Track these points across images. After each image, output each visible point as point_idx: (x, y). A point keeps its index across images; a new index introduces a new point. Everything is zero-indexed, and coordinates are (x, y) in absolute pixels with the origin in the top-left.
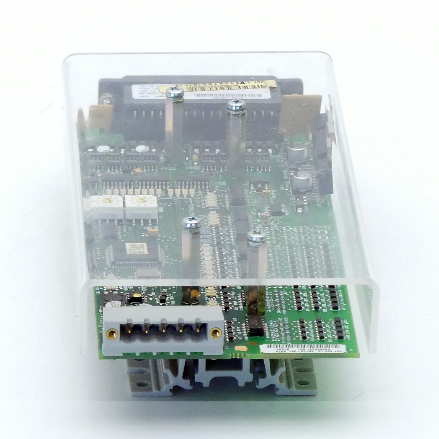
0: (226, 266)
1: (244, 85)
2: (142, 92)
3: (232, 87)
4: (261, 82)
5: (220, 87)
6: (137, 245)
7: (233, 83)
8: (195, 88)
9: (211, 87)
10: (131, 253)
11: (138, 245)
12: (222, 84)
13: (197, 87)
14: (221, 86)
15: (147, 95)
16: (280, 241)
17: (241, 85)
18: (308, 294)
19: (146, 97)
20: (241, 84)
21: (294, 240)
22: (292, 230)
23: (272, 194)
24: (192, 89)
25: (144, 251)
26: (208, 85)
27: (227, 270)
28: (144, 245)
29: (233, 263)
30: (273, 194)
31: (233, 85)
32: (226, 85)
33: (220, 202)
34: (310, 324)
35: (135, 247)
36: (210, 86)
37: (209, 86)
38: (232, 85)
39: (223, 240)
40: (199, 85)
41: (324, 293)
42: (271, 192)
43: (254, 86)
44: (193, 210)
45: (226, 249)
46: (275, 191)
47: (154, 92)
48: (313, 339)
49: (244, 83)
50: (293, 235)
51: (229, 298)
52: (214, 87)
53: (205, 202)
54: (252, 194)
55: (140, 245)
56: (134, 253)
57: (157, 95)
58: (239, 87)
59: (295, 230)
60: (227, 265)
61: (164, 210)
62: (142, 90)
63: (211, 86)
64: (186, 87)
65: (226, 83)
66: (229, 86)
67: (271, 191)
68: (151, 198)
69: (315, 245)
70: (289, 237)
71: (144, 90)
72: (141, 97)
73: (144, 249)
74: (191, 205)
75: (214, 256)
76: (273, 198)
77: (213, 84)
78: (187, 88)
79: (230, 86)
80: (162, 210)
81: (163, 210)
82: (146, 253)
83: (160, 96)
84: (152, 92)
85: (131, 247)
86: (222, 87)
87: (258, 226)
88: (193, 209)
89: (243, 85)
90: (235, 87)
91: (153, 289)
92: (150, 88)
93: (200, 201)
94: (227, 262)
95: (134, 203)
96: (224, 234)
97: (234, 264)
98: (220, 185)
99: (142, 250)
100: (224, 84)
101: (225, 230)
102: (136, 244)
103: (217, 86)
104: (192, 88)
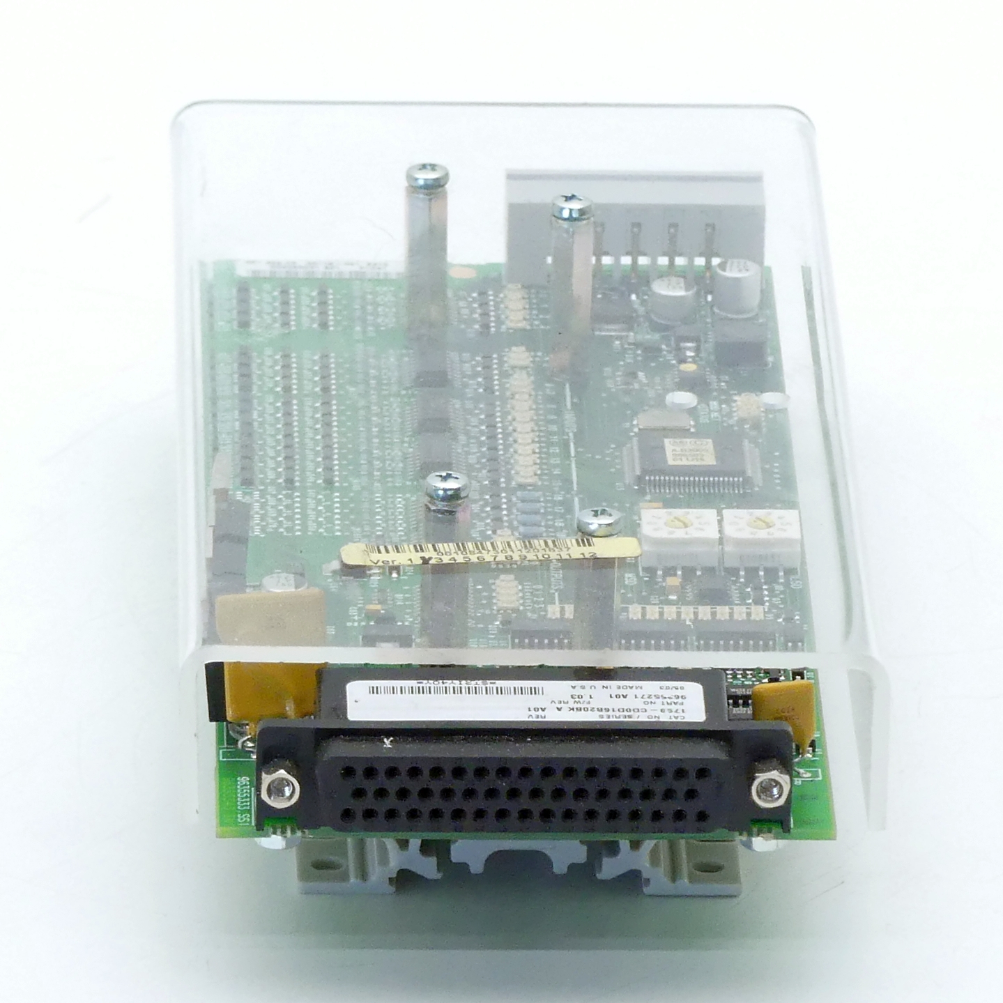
0: (483, 441)
1: (423, 554)
2: (680, 700)
3: (453, 551)
4: (378, 561)
5: (483, 548)
6: (690, 458)
7: (450, 560)
8: (547, 549)
9: (508, 549)
10: (705, 443)
11: (687, 459)
12: (478, 558)
13: (544, 549)
14: (480, 552)
15: (667, 693)
16: (352, 500)
17: (430, 556)
18: (300, 388)
19: (668, 688)
20: (430, 558)
21: (319, 502)
22: (320, 525)
23: (359, 616)
24: (555, 546)
25: (673, 445)
26: (513, 555)
27: (482, 433)
28: (674, 460)
29: (465, 449)
30: (354, 616)
31: (451, 554)
32: (469, 555)
33: (485, 598)
34: (305, 322)
35: (694, 455)
36: (510, 553)
37: (512, 551)
38: (454, 555)
39: (486, 504)
40: (536, 556)
41: (266, 389)
42: (359, 621)
43: (398, 552)
44: (553, 576)
45: (479, 482)
46: (349, 624)
47: (649, 700)
48: (305, 290)
49: (423, 558)
50: (319, 513)
51: (480, 380)
52: (500, 551)
53: (522, 598)
54: (406, 616)
55: (681, 460)
56: (695, 442)
57: (639, 693)
58: (435, 550)
59: (312, 527)
60: (481, 444)
61: (624, 578)
62: (678, 707)
63: (507, 552)
64: (570, 552)
65: (470, 560)
66: (462, 553)
67: (359, 623)
68: (656, 530)
69: (272, 490)
70: (329, 509)
71: (673, 707)
72: (682, 688)
73: (674, 450)
74: (556, 590)
75: (509, 467)
76: (356, 606)
77: (501, 557)
78: (569, 549)
79: (459, 552)
80: (629, 578)
81: (626, 579)
82: (667, 441)
83: (631, 688)
84: (653, 699)
85: (703, 455)
86: (478, 549)
87: (401, 536)
88: (553, 579)
89: (427, 555)
90: (448, 550)
91: (652, 403)
92: (658, 713)
93: (535, 599)
94: (480, 452)
95: (697, 518)
96: (482, 519)
97: (463, 446)
98: (483, 638)
99: (678, 449)
100: (474, 559)
101: (478, 529)
102: (692, 463)
103: (492, 553)
104: (555, 549)
